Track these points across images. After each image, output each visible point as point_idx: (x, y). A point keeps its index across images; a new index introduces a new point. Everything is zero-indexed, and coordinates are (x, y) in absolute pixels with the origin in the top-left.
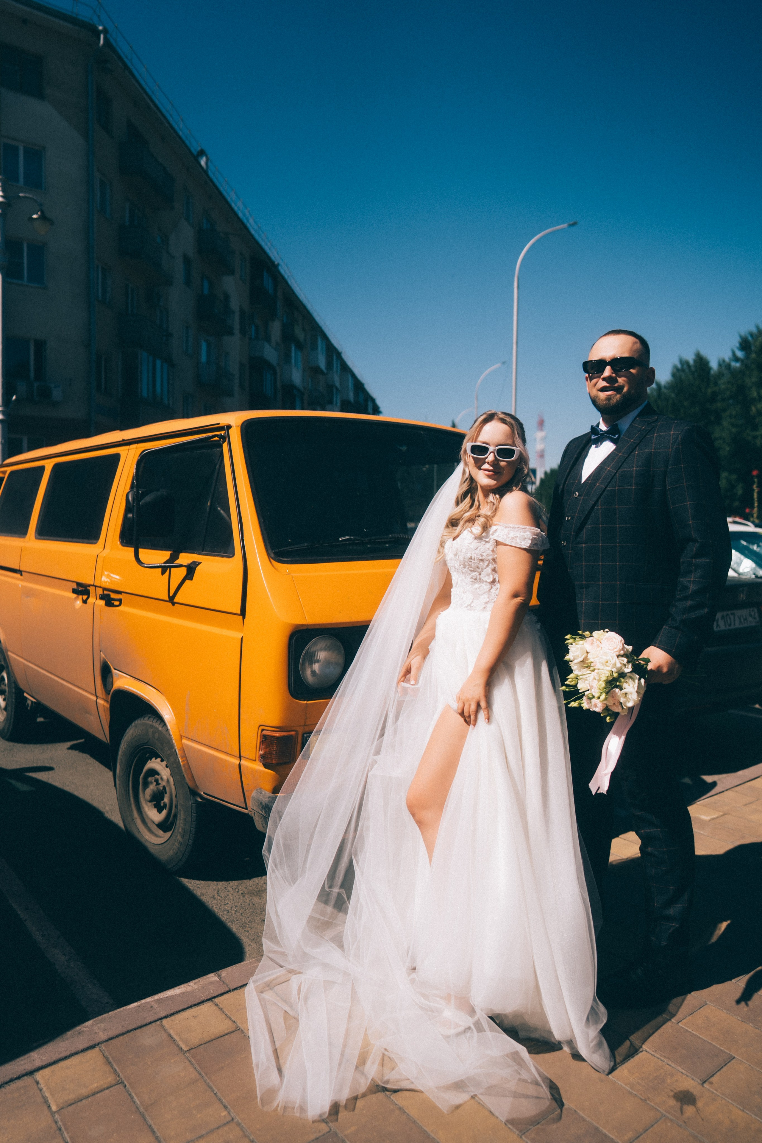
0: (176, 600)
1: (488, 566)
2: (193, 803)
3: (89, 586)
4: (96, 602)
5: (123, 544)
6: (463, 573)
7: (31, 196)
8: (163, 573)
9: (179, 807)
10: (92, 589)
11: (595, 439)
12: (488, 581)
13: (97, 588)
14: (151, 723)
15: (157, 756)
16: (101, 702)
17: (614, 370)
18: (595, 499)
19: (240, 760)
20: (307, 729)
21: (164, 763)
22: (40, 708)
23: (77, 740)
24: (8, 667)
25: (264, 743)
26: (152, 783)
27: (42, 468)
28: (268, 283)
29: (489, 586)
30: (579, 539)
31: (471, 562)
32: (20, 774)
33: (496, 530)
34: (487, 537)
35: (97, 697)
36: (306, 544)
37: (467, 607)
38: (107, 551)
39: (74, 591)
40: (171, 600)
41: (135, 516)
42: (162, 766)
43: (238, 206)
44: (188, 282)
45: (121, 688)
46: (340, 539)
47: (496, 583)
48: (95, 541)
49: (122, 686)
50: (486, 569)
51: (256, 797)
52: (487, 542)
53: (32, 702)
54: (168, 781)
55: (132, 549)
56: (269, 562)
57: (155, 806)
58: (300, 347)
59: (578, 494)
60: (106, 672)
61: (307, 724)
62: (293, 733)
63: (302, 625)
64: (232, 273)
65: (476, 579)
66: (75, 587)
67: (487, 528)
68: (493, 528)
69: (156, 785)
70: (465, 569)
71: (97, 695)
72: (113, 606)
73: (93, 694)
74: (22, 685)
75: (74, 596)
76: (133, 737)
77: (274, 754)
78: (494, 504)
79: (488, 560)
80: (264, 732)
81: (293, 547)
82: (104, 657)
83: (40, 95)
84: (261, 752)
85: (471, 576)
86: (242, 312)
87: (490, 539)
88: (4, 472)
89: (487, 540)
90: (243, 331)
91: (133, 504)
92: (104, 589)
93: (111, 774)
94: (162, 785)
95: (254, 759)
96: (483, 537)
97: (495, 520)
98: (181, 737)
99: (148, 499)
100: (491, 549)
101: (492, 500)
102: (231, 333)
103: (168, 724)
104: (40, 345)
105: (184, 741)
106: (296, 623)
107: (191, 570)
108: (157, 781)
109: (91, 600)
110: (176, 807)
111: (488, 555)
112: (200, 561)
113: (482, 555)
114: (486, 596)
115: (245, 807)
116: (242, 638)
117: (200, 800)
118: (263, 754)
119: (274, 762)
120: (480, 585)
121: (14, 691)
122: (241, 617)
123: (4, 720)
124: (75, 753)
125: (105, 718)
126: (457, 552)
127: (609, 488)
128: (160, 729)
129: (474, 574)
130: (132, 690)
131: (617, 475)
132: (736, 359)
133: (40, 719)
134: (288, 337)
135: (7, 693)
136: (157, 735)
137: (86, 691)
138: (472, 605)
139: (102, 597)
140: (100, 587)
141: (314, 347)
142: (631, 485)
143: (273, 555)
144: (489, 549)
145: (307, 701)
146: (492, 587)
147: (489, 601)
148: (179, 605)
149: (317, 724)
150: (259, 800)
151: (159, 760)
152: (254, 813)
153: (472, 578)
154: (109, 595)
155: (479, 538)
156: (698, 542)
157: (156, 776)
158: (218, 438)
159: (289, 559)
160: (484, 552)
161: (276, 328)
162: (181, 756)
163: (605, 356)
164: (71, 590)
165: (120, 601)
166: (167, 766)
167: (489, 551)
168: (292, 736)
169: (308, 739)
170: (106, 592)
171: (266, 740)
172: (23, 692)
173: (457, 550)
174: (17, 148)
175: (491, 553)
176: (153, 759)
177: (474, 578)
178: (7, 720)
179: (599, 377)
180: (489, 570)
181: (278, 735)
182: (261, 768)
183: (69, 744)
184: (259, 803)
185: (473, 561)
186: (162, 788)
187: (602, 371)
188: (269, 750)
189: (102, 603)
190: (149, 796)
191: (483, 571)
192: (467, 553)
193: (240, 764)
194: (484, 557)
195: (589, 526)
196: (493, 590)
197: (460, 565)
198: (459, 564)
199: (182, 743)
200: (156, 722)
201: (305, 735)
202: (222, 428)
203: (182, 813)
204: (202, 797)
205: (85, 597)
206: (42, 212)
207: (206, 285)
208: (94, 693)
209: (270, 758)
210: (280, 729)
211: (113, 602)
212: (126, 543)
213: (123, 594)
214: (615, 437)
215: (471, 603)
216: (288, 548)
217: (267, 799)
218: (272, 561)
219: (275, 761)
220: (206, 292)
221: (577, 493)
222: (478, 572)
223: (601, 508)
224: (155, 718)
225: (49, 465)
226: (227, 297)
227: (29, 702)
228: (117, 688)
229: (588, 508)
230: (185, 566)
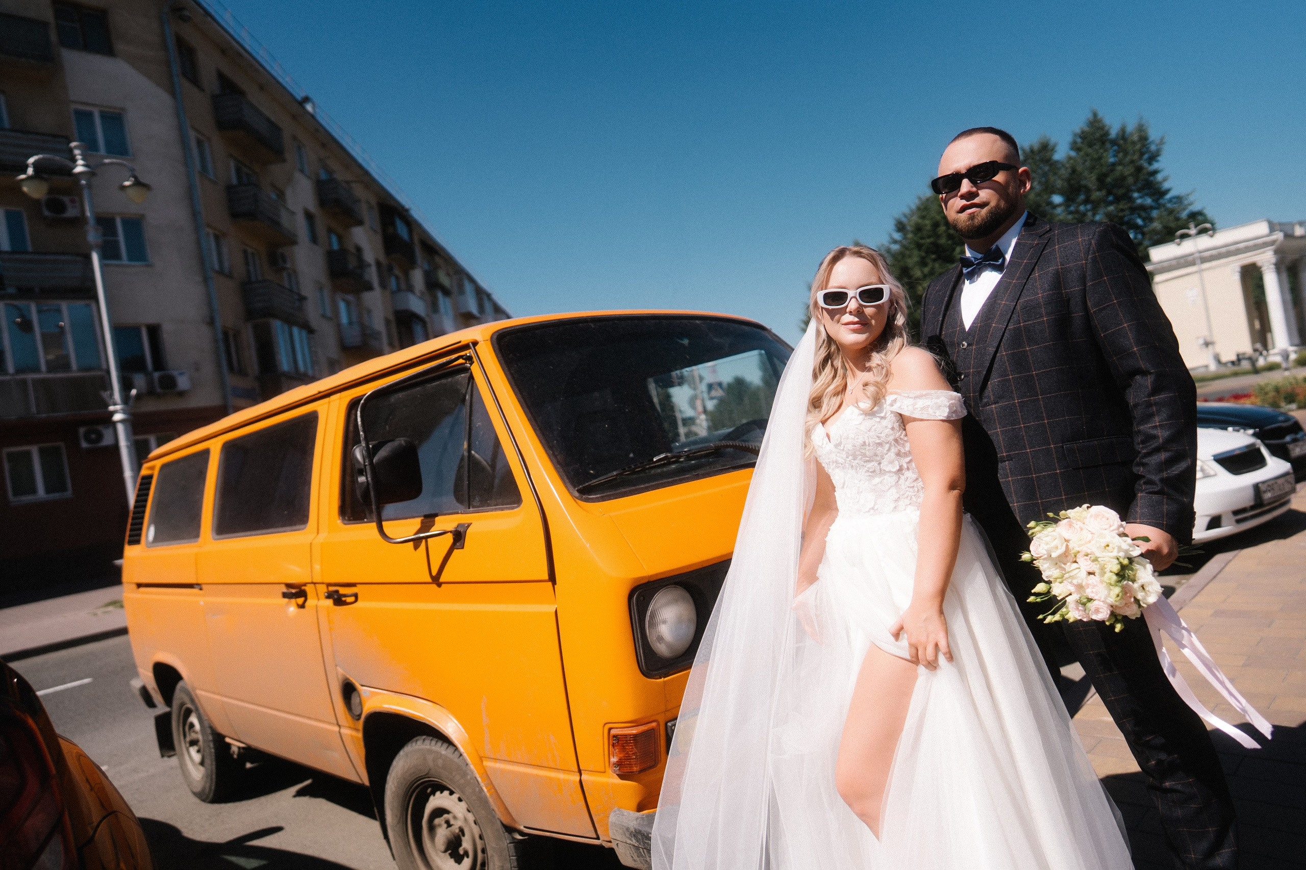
0: (442, 579)
1: (889, 450)
2: (510, 843)
3: (305, 585)
4: (318, 602)
5: (346, 522)
6: (852, 466)
7: (118, 161)
8: (416, 547)
9: (490, 852)
10: (309, 589)
11: (968, 272)
12: (894, 470)
13: (317, 585)
14: (428, 747)
15: (442, 788)
16: (346, 731)
17: (973, 182)
18: (995, 345)
19: (581, 775)
20: (669, 715)
21: (455, 796)
22: (250, 752)
23: (301, 782)
24: (197, 710)
25: (617, 746)
26: (440, 825)
27: (206, 453)
28: (402, 230)
29: (895, 478)
30: (985, 400)
31: (865, 449)
32: (239, 845)
33: (895, 401)
34: (881, 411)
35: (339, 726)
36: (615, 473)
37: (869, 511)
38: (323, 536)
39: (285, 595)
40: (436, 580)
41: (369, 479)
42: (453, 801)
43: (356, 152)
44: (314, 239)
45: (378, 710)
46: (655, 460)
47: (903, 471)
48: (302, 526)
49: (379, 705)
50: (887, 455)
51: (617, 822)
52: (882, 418)
53: (239, 748)
54: (466, 820)
55: (374, 525)
56: (575, 503)
57: (451, 856)
58: (447, 293)
59: (966, 344)
60: (348, 690)
61: (669, 708)
62: (654, 724)
63: (642, 578)
64: (360, 223)
65: (874, 471)
66: (285, 590)
67: (879, 399)
68: (889, 398)
69: (447, 828)
70: (856, 461)
71: (340, 723)
72: (345, 603)
73: (333, 724)
74: (222, 730)
75: (286, 600)
76: (405, 771)
77: (633, 759)
78: (882, 368)
79: (888, 443)
80: (613, 732)
81: (601, 478)
82: (343, 672)
83: (108, 51)
84: (614, 760)
85: (866, 469)
86: (378, 264)
87: (886, 413)
88: (152, 468)
89: (882, 415)
90: (383, 286)
91: (364, 462)
92: (329, 585)
93: (375, 825)
94: (457, 827)
95: (603, 770)
96: (876, 412)
97: (889, 386)
98: (481, 759)
99: (383, 453)
100: (890, 426)
101: (879, 363)
102: (369, 288)
103: (459, 746)
104: (154, 331)
105: (487, 763)
106: (634, 577)
107: (459, 537)
108: (448, 823)
109: (311, 602)
110: (483, 851)
111: (887, 435)
112: (470, 522)
113: (878, 437)
114: (894, 490)
115: (595, 836)
116: (556, 612)
117: (519, 837)
118: (617, 762)
119: (635, 769)
120: (882, 478)
121: (210, 738)
122: (550, 584)
123: (202, 778)
124: (305, 800)
125: (358, 753)
126: (841, 440)
127: (1011, 327)
128: (443, 752)
129: (870, 465)
130: (395, 710)
131: (1018, 307)
132: (895, 242)
133: (248, 765)
134: (433, 285)
135: (201, 743)
136: (440, 762)
137: (324, 722)
138: (876, 508)
139: (329, 596)
140: (323, 583)
141: (462, 291)
142: (1042, 317)
143: (577, 494)
144: (886, 427)
145: (664, 678)
146: (899, 478)
147: (899, 497)
148: (446, 585)
149: (680, 706)
150: (623, 826)
151: (446, 793)
152: (617, 844)
153: (866, 472)
154: (337, 592)
155: (870, 413)
156: (1150, 373)
157: (446, 816)
158: (463, 359)
159: (598, 496)
160: (881, 433)
161: (418, 277)
162: (485, 784)
163: (958, 168)
164: (281, 595)
165: (356, 596)
166: (460, 800)
167: (888, 430)
168: (653, 729)
169: (674, 728)
170: (332, 589)
171: (617, 741)
172: (224, 737)
173: (841, 437)
174: (90, 115)
175: (892, 432)
176: (438, 793)
177: (870, 471)
178: (207, 776)
179: (956, 196)
180: (892, 455)
181: (634, 732)
182: (618, 781)
183: (294, 789)
184: (625, 829)
185: (868, 448)
186: (457, 831)
187: (958, 186)
188: (626, 754)
189: (330, 602)
190: (443, 845)
191: (883, 459)
192: (858, 439)
193: (581, 782)
194: (882, 439)
195: (994, 381)
196: (902, 481)
197: (847, 457)
198: (845, 456)
199: (484, 767)
200: (436, 744)
201: (669, 724)
202: (466, 347)
203: (496, 859)
204: (521, 833)
205: (300, 601)
206: (135, 177)
207: (334, 239)
208: (335, 722)
209: (628, 764)
210: (636, 723)
211: (344, 599)
212: (349, 520)
213: (358, 585)
214: (1000, 263)
215: (875, 505)
216: (594, 482)
217: (635, 822)
218: (577, 501)
219: (636, 767)
220: (336, 247)
221: (964, 343)
222: (877, 461)
223: (1006, 354)
224: (431, 740)
225: (216, 448)
226: (359, 250)
227: (234, 749)
228: (368, 712)
229: (989, 358)
230: (451, 532)
